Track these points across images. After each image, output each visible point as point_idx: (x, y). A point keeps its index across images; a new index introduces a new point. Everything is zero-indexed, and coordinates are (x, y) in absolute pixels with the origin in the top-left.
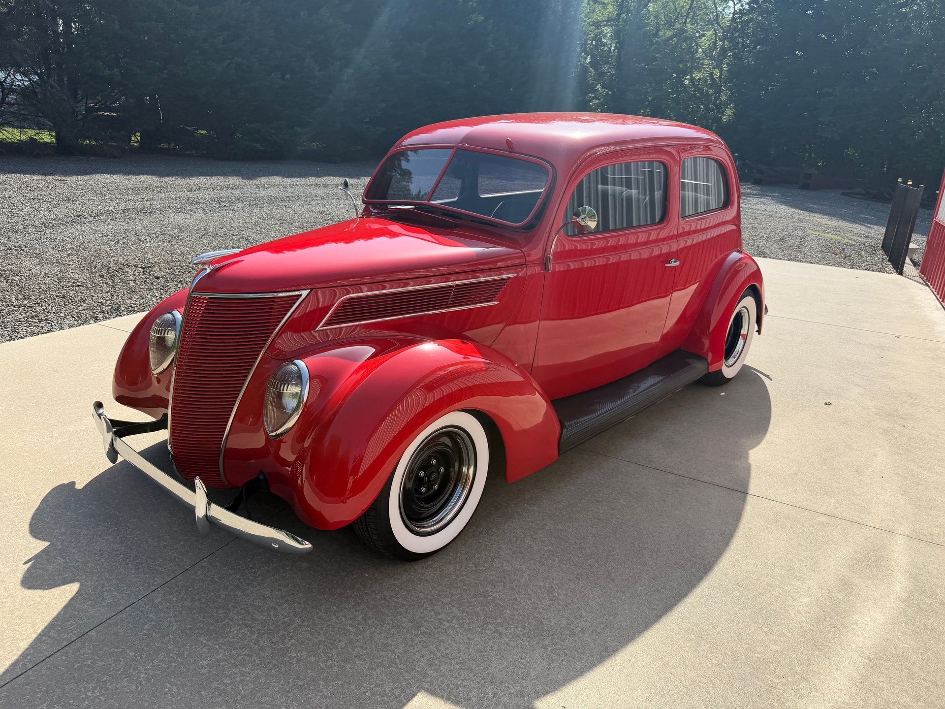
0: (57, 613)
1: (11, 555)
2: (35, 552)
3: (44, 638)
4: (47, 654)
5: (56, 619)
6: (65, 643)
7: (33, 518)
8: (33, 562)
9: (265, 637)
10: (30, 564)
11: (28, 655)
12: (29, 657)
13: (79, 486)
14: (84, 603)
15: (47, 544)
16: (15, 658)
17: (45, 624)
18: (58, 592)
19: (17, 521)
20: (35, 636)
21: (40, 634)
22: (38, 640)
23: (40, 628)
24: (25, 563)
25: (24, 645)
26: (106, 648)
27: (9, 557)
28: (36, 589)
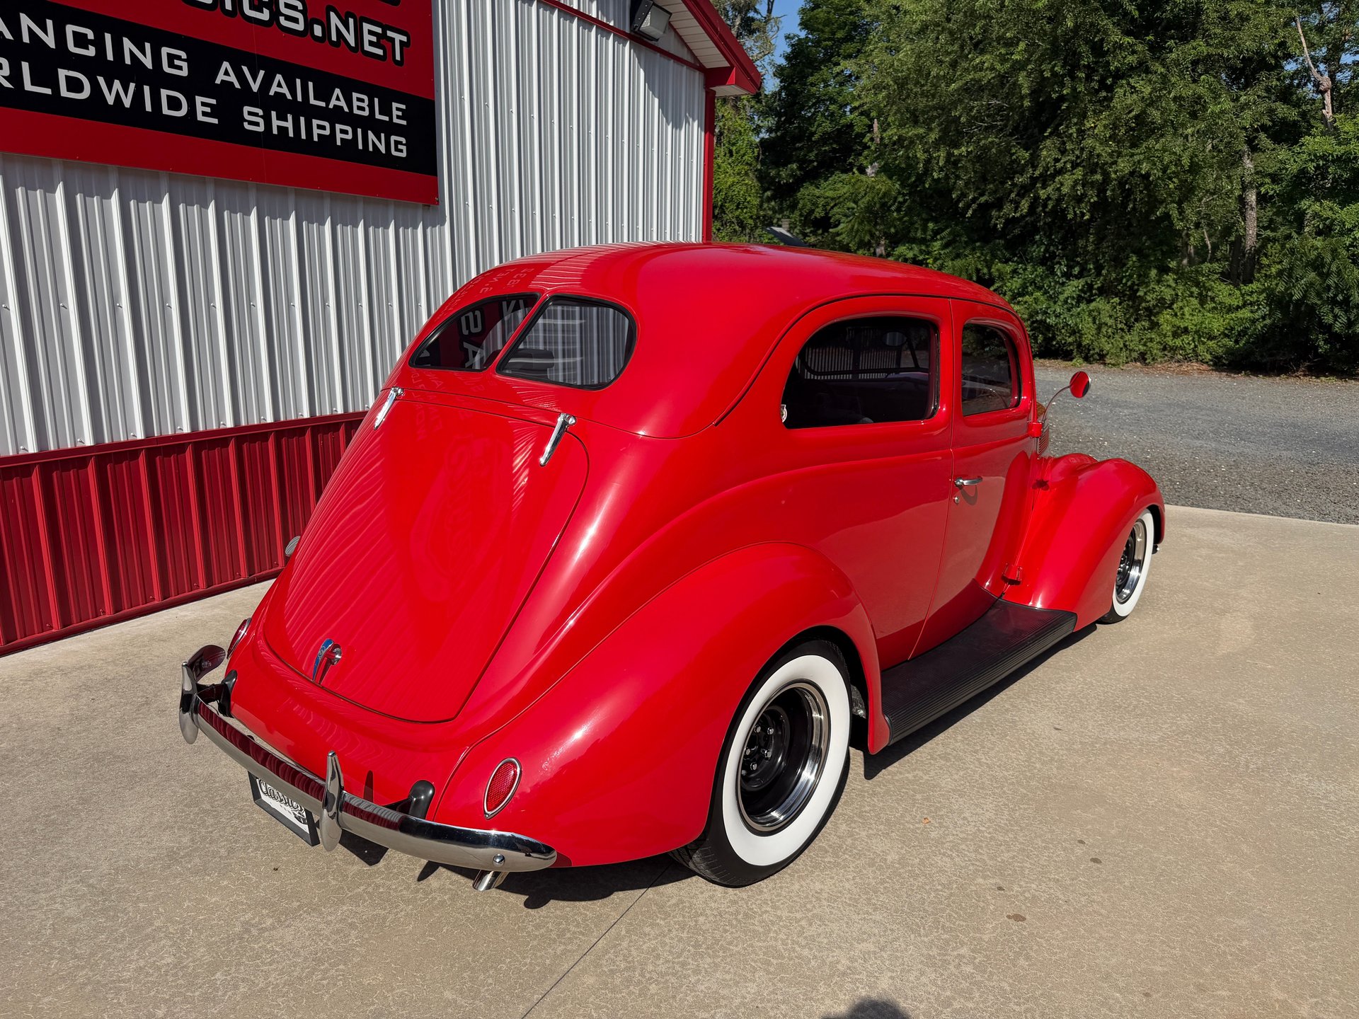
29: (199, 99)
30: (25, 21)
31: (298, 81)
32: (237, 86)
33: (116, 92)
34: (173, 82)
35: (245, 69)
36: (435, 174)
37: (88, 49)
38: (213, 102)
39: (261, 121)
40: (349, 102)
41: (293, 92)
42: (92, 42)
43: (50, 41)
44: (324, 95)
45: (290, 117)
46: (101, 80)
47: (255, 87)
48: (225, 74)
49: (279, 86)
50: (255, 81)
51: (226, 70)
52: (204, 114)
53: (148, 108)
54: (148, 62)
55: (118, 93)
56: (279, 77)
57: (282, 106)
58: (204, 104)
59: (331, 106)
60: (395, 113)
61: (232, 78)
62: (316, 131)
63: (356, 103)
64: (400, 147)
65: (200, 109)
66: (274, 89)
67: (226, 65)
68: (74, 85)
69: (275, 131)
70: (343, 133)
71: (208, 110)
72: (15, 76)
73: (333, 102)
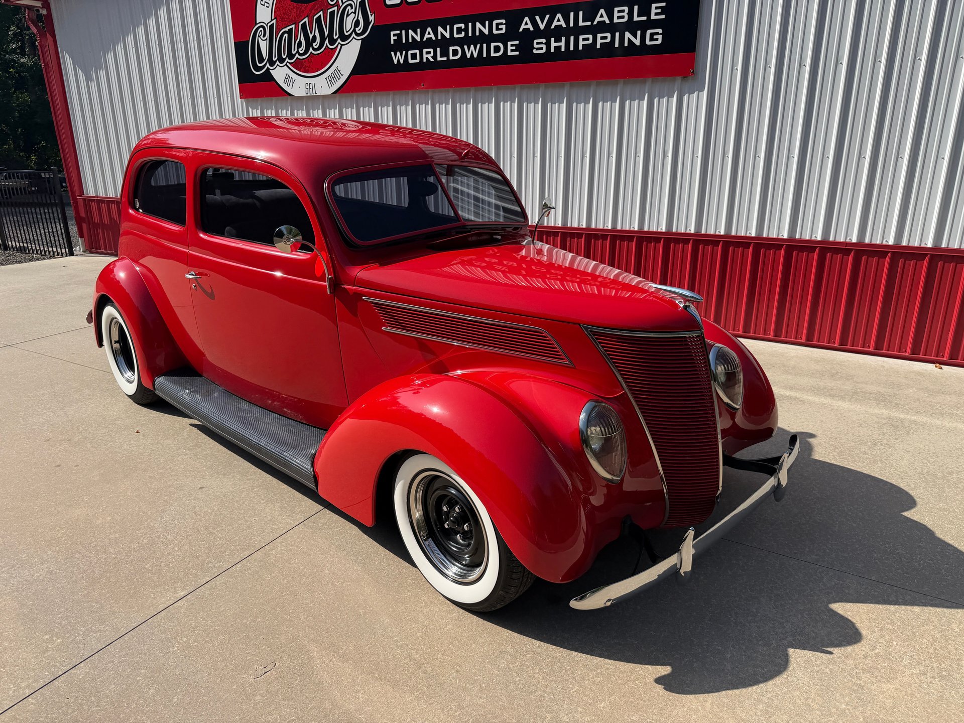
0: (872, 605)
1: (827, 671)
2: (808, 654)
3: (900, 601)
4: (912, 593)
5: (878, 603)
6: (895, 588)
7: (756, 682)
8: (825, 649)
9: (812, 506)
10: (828, 649)
11: (922, 603)
12: (923, 601)
13: (665, 670)
14: (849, 594)
15: (791, 651)
16: (931, 608)
17: (888, 606)
18: (849, 613)
19: (769, 696)
20: (903, 607)
21: (899, 605)
22: (906, 603)
23: (893, 608)
24: (831, 653)
25: (917, 609)
26: (881, 567)
27: (831, 670)
28: (857, 629)
29: (509, 43)
30: (440, 29)
31: (572, 14)
32: (532, 29)
33: (472, 51)
34: (498, 38)
35: (537, 18)
36: (694, 50)
37: (461, 34)
38: (517, 42)
39: (544, 46)
40: (611, 17)
41: (567, 22)
42: (463, 30)
43: (447, 35)
44: (589, 17)
45: (563, 39)
46: (466, 47)
47: (542, 27)
48: (526, 24)
49: (559, 21)
50: (542, 23)
51: (526, 22)
52: (512, 51)
53: (485, 55)
54: (486, 32)
55: (472, 52)
56: (559, 16)
57: (558, 33)
58: (512, 45)
59: (595, 23)
60: (653, 11)
61: (530, 26)
62: (581, 43)
63: (616, 14)
64: (655, 37)
65: (510, 48)
66: (555, 23)
67: (527, 19)
68: (455, 53)
69: (552, 50)
70: (602, 39)
71: (514, 48)
72: (435, 57)
73: (598, 19)
